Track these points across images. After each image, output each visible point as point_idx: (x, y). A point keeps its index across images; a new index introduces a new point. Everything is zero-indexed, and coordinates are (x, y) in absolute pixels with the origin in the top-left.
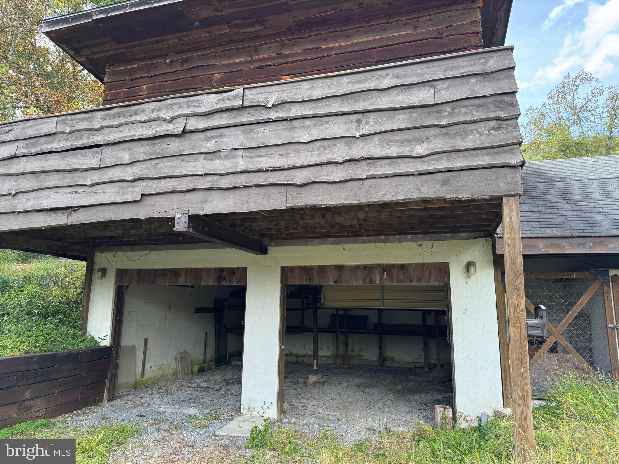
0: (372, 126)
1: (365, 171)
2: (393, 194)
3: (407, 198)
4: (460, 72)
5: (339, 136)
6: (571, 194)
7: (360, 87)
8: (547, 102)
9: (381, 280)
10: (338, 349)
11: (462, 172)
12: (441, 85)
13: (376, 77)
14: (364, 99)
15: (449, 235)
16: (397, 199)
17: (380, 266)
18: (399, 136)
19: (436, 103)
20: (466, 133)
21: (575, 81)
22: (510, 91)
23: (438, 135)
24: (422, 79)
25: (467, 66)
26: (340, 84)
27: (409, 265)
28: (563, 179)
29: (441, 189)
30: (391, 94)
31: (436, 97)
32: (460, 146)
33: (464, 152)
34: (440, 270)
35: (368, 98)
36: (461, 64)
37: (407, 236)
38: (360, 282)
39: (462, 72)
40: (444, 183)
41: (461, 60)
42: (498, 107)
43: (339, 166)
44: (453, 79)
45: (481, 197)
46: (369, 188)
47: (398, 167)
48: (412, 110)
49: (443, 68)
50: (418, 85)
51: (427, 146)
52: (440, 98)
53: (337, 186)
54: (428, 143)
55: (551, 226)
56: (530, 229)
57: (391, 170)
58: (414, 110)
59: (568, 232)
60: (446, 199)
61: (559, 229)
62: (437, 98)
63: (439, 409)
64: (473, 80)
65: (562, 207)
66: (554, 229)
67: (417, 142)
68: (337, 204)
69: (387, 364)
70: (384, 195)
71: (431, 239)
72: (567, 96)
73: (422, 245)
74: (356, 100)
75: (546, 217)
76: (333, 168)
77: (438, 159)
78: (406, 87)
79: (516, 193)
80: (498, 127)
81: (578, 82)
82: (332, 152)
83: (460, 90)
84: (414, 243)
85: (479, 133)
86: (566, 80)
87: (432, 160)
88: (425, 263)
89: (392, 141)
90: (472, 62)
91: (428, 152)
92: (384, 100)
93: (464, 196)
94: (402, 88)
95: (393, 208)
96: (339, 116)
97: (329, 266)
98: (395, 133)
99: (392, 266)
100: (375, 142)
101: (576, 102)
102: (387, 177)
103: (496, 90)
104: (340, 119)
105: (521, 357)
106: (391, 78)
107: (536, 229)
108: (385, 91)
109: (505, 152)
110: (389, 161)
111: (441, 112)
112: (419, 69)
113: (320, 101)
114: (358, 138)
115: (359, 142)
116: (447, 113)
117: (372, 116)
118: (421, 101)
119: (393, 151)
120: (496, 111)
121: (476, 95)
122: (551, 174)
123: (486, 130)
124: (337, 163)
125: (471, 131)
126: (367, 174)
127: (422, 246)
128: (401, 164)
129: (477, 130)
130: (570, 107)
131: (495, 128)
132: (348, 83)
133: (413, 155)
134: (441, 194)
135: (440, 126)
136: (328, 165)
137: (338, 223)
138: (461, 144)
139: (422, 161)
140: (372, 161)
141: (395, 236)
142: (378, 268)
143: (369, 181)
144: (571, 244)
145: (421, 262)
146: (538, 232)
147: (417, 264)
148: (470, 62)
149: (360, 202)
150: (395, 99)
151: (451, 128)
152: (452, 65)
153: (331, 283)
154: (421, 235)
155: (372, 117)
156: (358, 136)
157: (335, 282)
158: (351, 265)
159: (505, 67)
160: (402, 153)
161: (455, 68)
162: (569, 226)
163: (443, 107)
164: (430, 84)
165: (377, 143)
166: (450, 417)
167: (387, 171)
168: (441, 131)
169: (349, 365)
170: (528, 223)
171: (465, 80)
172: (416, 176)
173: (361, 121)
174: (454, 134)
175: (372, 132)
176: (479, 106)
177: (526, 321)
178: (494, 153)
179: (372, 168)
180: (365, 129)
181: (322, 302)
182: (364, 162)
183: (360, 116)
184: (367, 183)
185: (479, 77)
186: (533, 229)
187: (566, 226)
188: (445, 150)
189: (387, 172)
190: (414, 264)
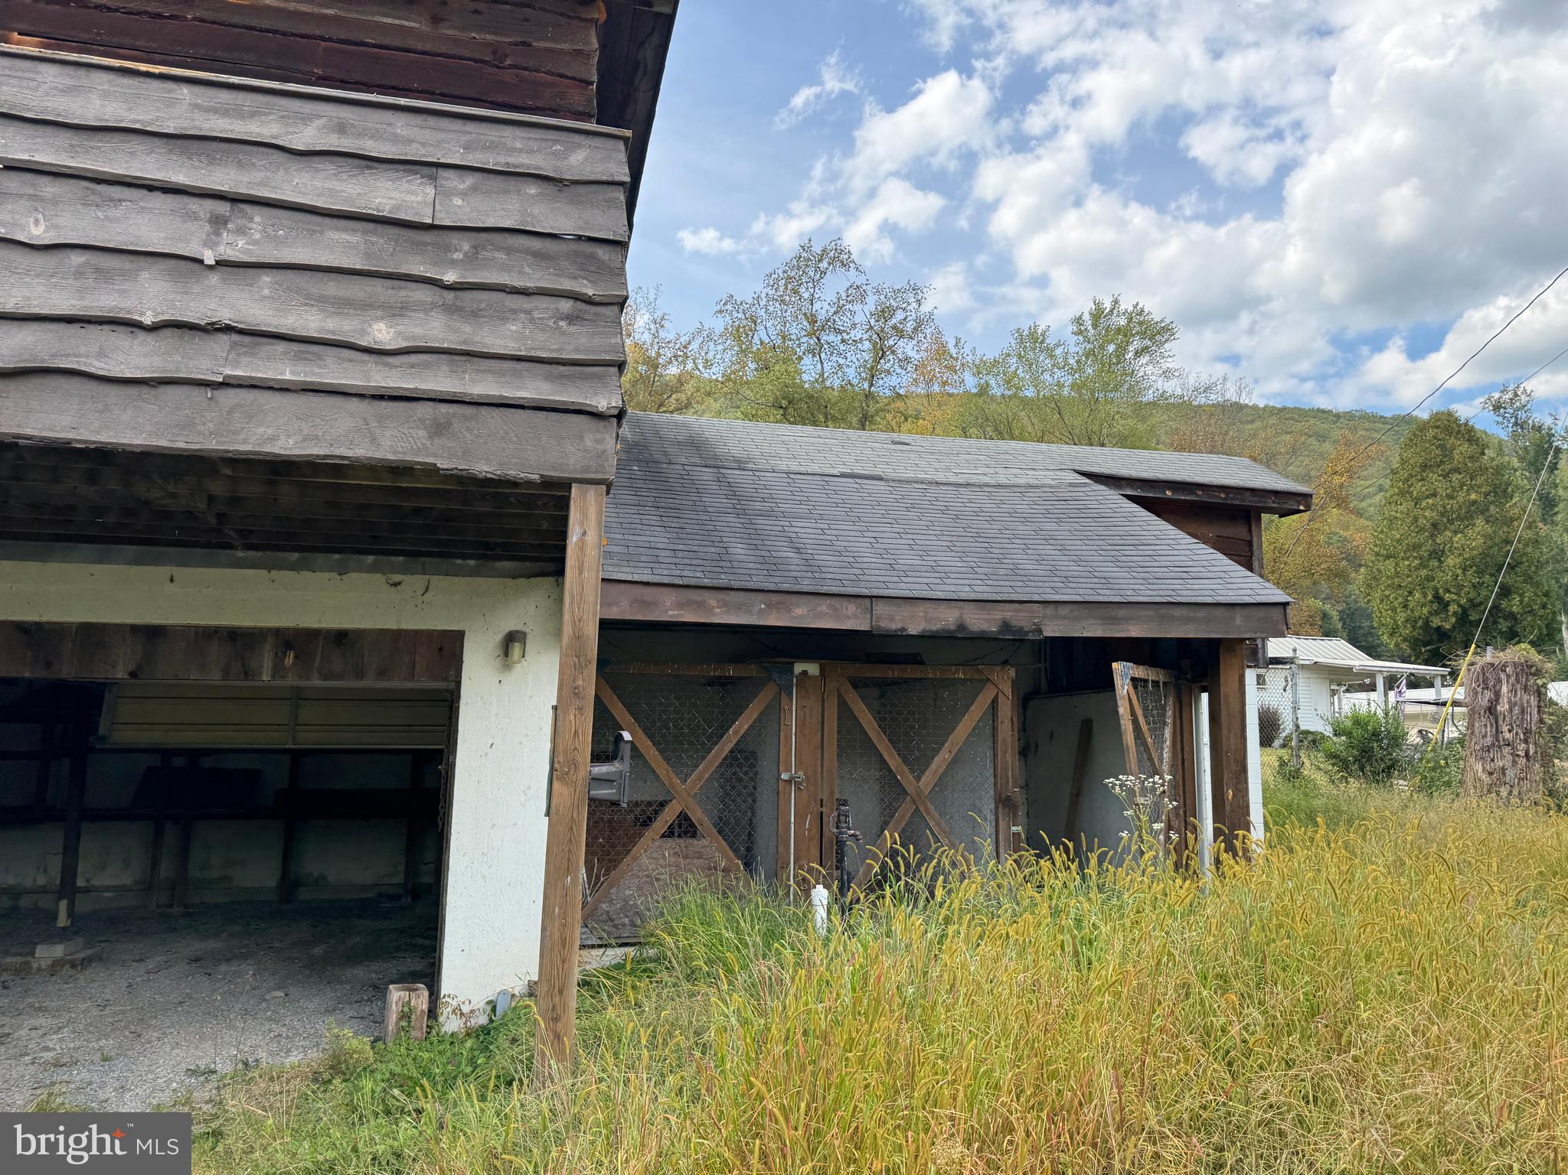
0: (255, 242)
1: (222, 362)
2: (299, 438)
3: (337, 452)
4: (502, 159)
5: (150, 249)
6: (751, 499)
7: (229, 127)
8: (763, 296)
9: (278, 670)
10: (155, 864)
11: (484, 410)
12: (451, 179)
13: (282, 114)
14: (241, 165)
15: (472, 562)
16: (309, 452)
17: (277, 632)
18: (332, 287)
19: (436, 222)
20: (504, 316)
21: (820, 261)
22: (611, 238)
23: (434, 305)
24: (406, 154)
25: (520, 151)
26: (171, 103)
27: (360, 633)
28: (741, 464)
29: (428, 443)
30: (317, 170)
31: (438, 207)
32: (485, 345)
33: (493, 361)
34: (441, 649)
35: (253, 164)
36: (509, 143)
37: (363, 557)
38: (215, 677)
39: (507, 163)
40: (439, 429)
41: (508, 132)
42: (582, 270)
43: (142, 335)
44: (485, 175)
45: (522, 475)
46: (230, 412)
47: (320, 367)
48: (372, 225)
49: (464, 138)
50: (396, 166)
51: (401, 328)
52: (447, 212)
53: (133, 391)
54: (406, 321)
55: (694, 562)
56: (652, 565)
57: (300, 374)
58: (380, 228)
59: (723, 577)
60: (439, 469)
61: (708, 569)
62: (441, 211)
63: (396, 995)
64: (532, 189)
65: (725, 524)
66: (699, 569)
67: (379, 313)
68: (123, 445)
69: (303, 894)
70: (272, 439)
71: (424, 568)
72: (802, 290)
73: (400, 583)
74: (212, 161)
75: (690, 542)
76: (120, 339)
77: (427, 366)
78: (364, 163)
79: (600, 476)
80: (578, 317)
81: (824, 265)
82: (124, 291)
83: (498, 207)
84: (379, 576)
85: (532, 320)
86: (804, 254)
87: (412, 366)
88: (402, 630)
89: (308, 296)
90: (535, 145)
91: (404, 344)
92: (296, 180)
93: (483, 468)
94: (350, 161)
95: (305, 476)
96: (158, 195)
97: (118, 628)
98: (320, 275)
99: (312, 635)
100: (261, 288)
101: (817, 306)
102: (287, 390)
103: (580, 228)
104: (158, 200)
105: (570, 851)
106: (324, 127)
107: (663, 566)
108: (303, 159)
109: (585, 378)
110: (295, 347)
111: (447, 248)
112: (401, 125)
113: (99, 136)
114: (210, 267)
115: (214, 279)
116: (461, 256)
117: (258, 216)
118: (397, 208)
119: (311, 322)
120: (575, 278)
121: (534, 226)
122: (721, 450)
123: (550, 318)
124: (138, 326)
125: (514, 311)
126: (228, 371)
127: (398, 587)
128: (329, 361)
129: (528, 312)
130: (805, 314)
131: (571, 319)
132: (196, 106)
133: (364, 343)
134: (428, 455)
135: (439, 283)
136: (106, 327)
137: (146, 503)
138: (487, 341)
139: (388, 365)
140: (247, 339)
141: (329, 555)
142: (270, 640)
143: (232, 392)
144: (725, 604)
145: (394, 627)
146: (665, 572)
147: (383, 632)
148: (531, 143)
149: (197, 447)
150: (328, 185)
151: (468, 296)
152: (487, 137)
153: (120, 676)
154: (401, 559)
155: (257, 219)
156: (209, 260)
157: (133, 675)
158: (189, 627)
159: (605, 178)
160: (333, 333)
161: (492, 147)
162: (729, 565)
163: (455, 238)
164: (426, 170)
165: (266, 292)
166: (422, 1011)
167: (288, 373)
168: (441, 296)
169: (186, 907)
170: (650, 552)
171: (512, 183)
172: (367, 401)
173: (226, 223)
174: (473, 312)
175: (253, 260)
176: (539, 256)
177: (589, 769)
178: (561, 376)
179: (245, 360)
180: (235, 247)
181: (102, 731)
182: (224, 339)
183: (223, 208)
184: (228, 398)
185: (545, 184)
186: (657, 565)
187: (724, 564)
188: (446, 345)
189: (288, 376)
190: (373, 631)
